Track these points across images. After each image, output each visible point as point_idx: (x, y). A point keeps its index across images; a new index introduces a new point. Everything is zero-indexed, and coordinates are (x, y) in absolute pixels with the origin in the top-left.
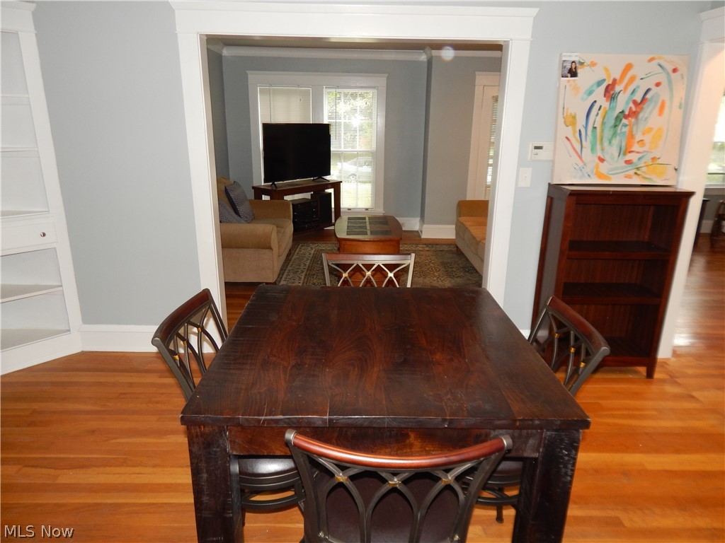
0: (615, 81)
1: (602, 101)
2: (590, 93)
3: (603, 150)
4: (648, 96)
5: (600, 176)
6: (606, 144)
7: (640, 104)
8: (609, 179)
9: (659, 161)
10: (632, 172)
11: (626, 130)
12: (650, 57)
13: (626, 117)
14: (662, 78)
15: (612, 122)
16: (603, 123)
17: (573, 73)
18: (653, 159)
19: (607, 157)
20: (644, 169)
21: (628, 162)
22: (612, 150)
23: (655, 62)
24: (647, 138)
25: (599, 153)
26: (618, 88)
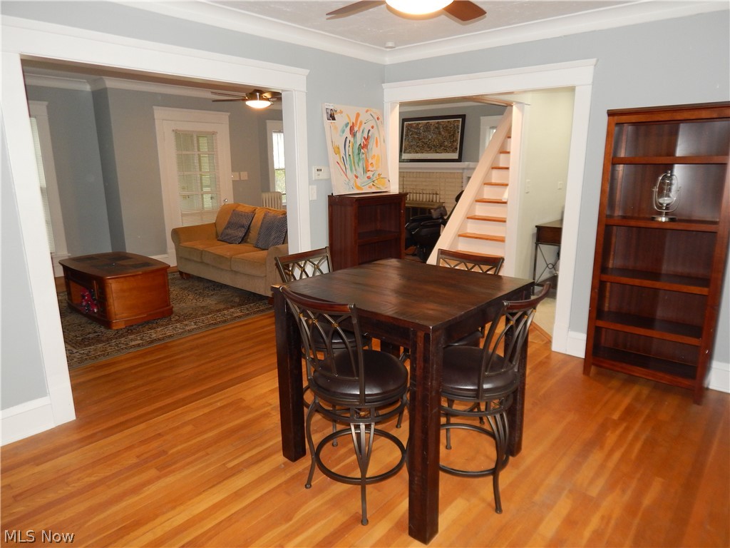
0: (353, 123)
1: (350, 138)
2: (343, 132)
3: (356, 170)
4: (370, 134)
5: (358, 188)
6: (357, 166)
7: (367, 139)
8: (362, 189)
9: (382, 176)
10: (371, 184)
11: (364, 156)
12: (367, 109)
13: (363, 148)
14: (373, 123)
15: (356, 151)
16: (353, 152)
17: (332, 117)
18: (379, 174)
19: (359, 175)
20: (376, 182)
21: (369, 178)
22: (360, 170)
23: (369, 113)
24: (374, 162)
25: (355, 173)
26: (356, 129)
